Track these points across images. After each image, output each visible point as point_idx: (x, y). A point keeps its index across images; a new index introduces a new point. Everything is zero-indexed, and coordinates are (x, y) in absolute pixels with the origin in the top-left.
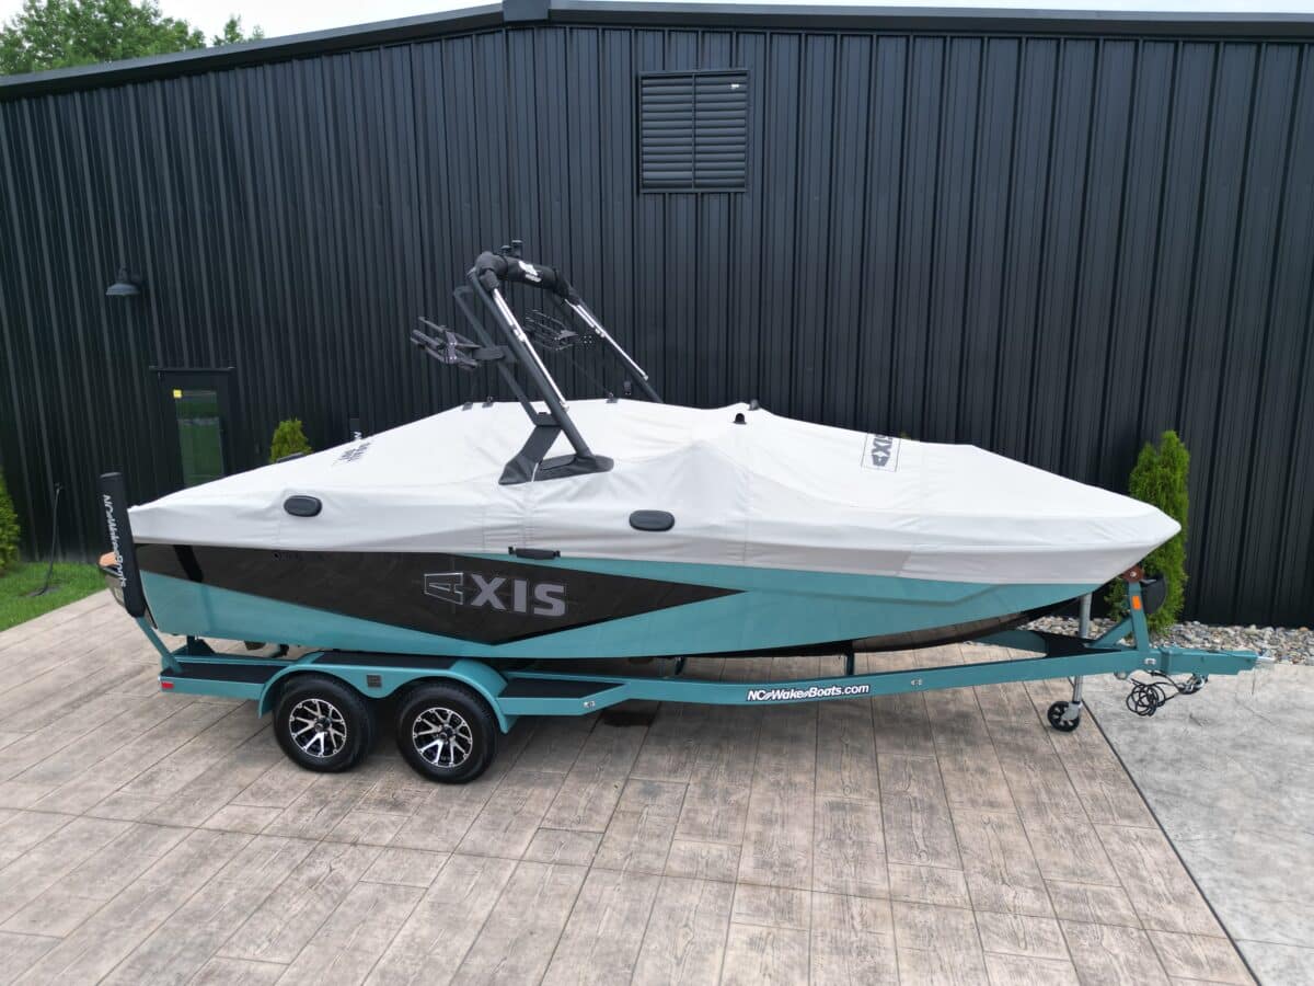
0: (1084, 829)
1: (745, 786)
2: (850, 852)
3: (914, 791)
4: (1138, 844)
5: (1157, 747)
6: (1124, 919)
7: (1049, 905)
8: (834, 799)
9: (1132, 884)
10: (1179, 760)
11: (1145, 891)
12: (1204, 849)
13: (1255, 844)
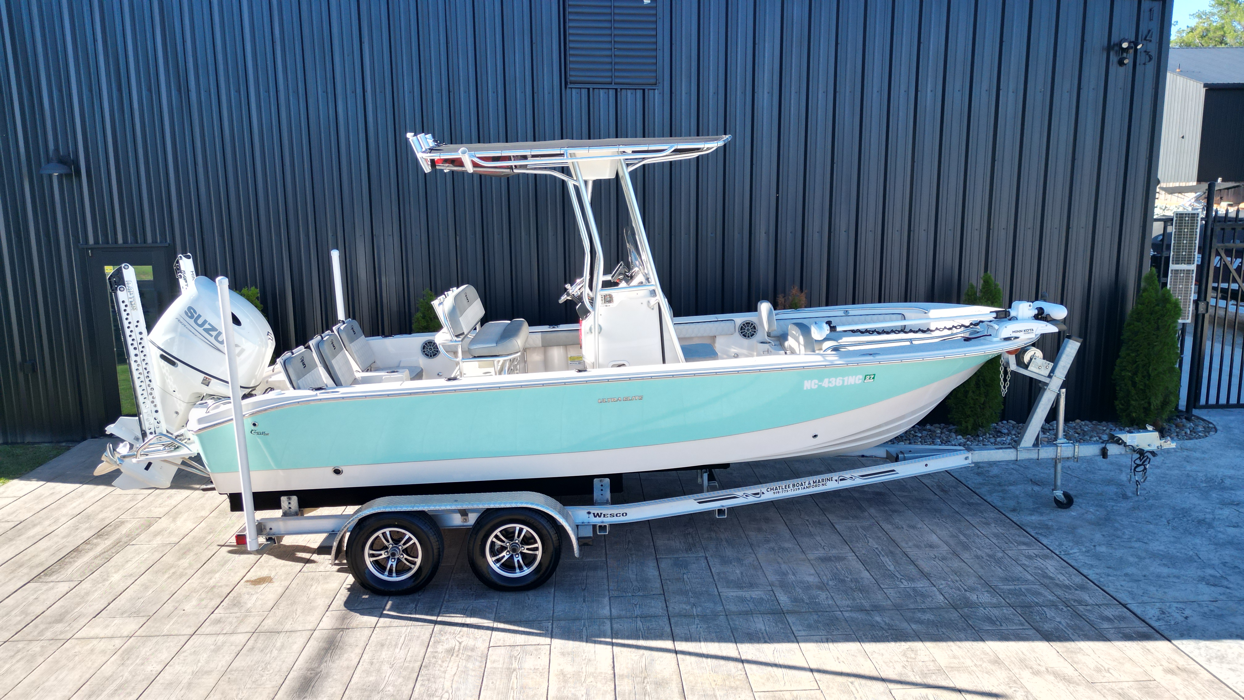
0: (1000, 555)
1: (750, 553)
2: (852, 585)
3: (873, 544)
4: (1039, 559)
5: (1020, 501)
6: (1053, 601)
7: (1003, 600)
8: (821, 555)
9: (1047, 581)
10: (1039, 508)
11: (1057, 585)
12: (1080, 557)
13: (1111, 551)
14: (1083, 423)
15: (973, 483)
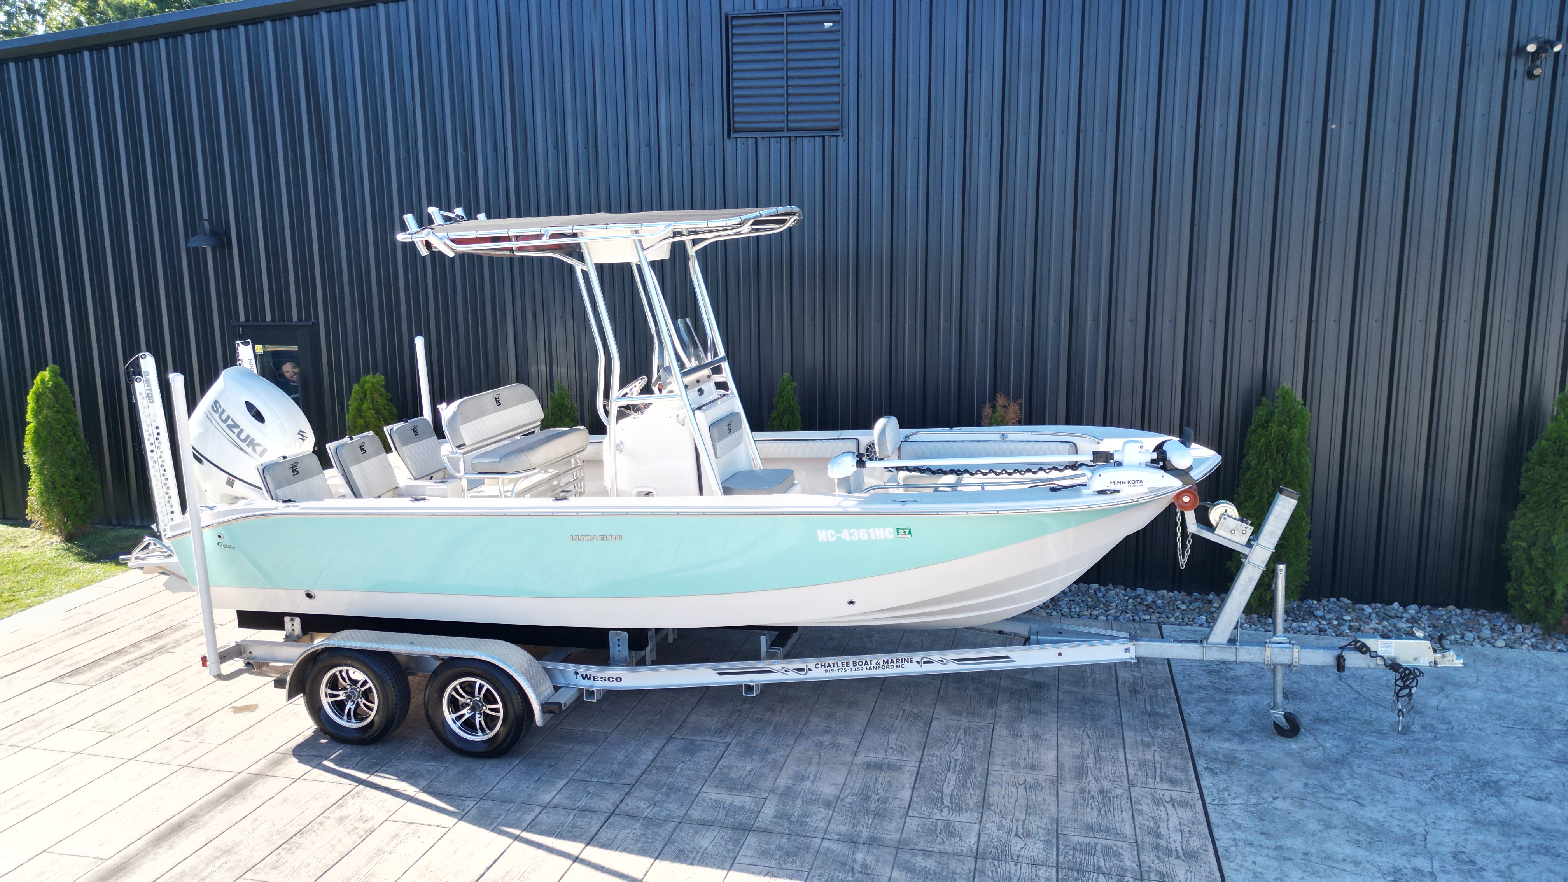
0: (1119, 792)
1: (787, 746)
2: (873, 806)
3: (958, 754)
4: (1169, 806)
5: (1232, 718)
6: (1125, 870)
7: (1055, 856)
8: (873, 759)
9: (1146, 841)
10: (1248, 732)
11: (1157, 847)
12: (1236, 812)
13: (1292, 809)
14: (1459, 611)
15: (1191, 685)
